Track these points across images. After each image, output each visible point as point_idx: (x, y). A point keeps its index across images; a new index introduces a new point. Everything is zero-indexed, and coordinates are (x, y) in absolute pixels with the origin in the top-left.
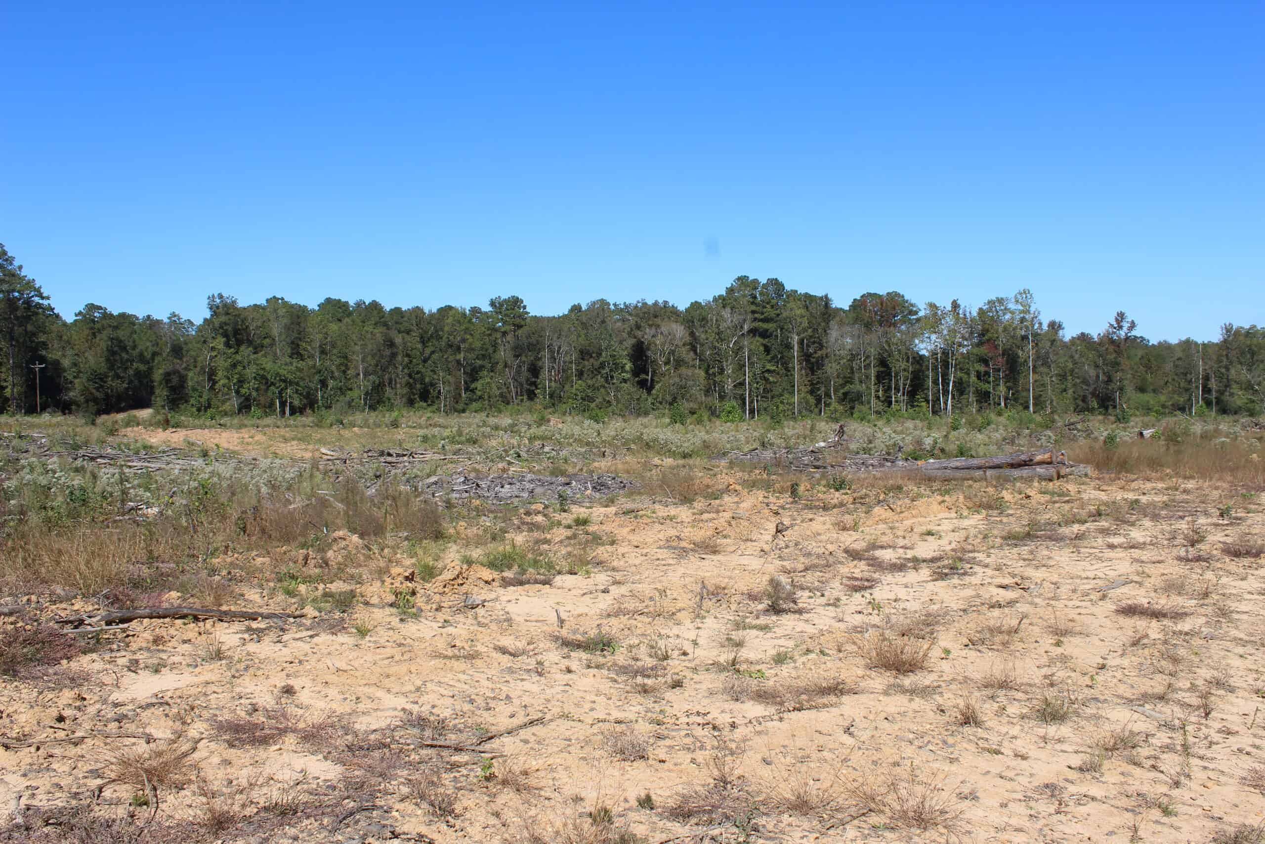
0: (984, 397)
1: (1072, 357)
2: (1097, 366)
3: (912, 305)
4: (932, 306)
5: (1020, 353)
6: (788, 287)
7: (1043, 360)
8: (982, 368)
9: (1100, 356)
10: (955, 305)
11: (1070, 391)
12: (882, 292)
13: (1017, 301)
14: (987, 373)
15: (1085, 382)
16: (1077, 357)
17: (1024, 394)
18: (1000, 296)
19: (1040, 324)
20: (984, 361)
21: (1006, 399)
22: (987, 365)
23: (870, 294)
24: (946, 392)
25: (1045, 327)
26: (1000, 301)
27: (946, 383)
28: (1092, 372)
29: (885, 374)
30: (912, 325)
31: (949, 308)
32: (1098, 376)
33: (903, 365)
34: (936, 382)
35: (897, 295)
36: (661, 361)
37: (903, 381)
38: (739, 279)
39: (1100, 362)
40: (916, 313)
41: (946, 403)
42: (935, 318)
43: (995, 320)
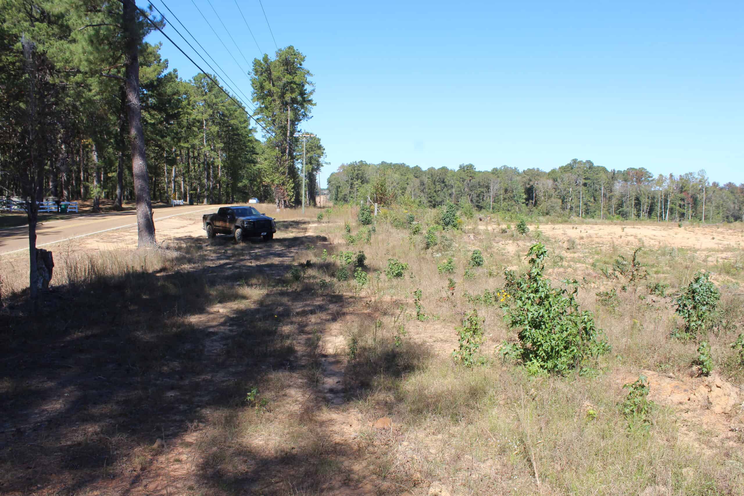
0: (682, 215)
1: (722, 198)
2: (734, 203)
3: (650, 174)
4: (661, 175)
5: (698, 196)
6: (595, 164)
7: (709, 200)
8: (682, 203)
9: (736, 198)
10: (671, 176)
11: (721, 214)
12: (637, 167)
13: (699, 175)
14: (684, 205)
15: (728, 210)
16: (725, 198)
17: (700, 214)
18: (691, 172)
19: (709, 183)
20: (682, 200)
21: (692, 216)
22: (684, 202)
23: (631, 168)
24: (666, 213)
25: (711, 184)
26: (691, 174)
27: (666, 208)
28: (732, 206)
29: (638, 203)
30: (649, 182)
31: (668, 176)
32: (734, 207)
33: (647, 200)
34: (661, 208)
35: (643, 168)
36: (541, 194)
37: (645, 207)
38: (573, 160)
39: (736, 201)
40: (652, 177)
41: (665, 216)
42: (661, 180)
43: (687, 181)
